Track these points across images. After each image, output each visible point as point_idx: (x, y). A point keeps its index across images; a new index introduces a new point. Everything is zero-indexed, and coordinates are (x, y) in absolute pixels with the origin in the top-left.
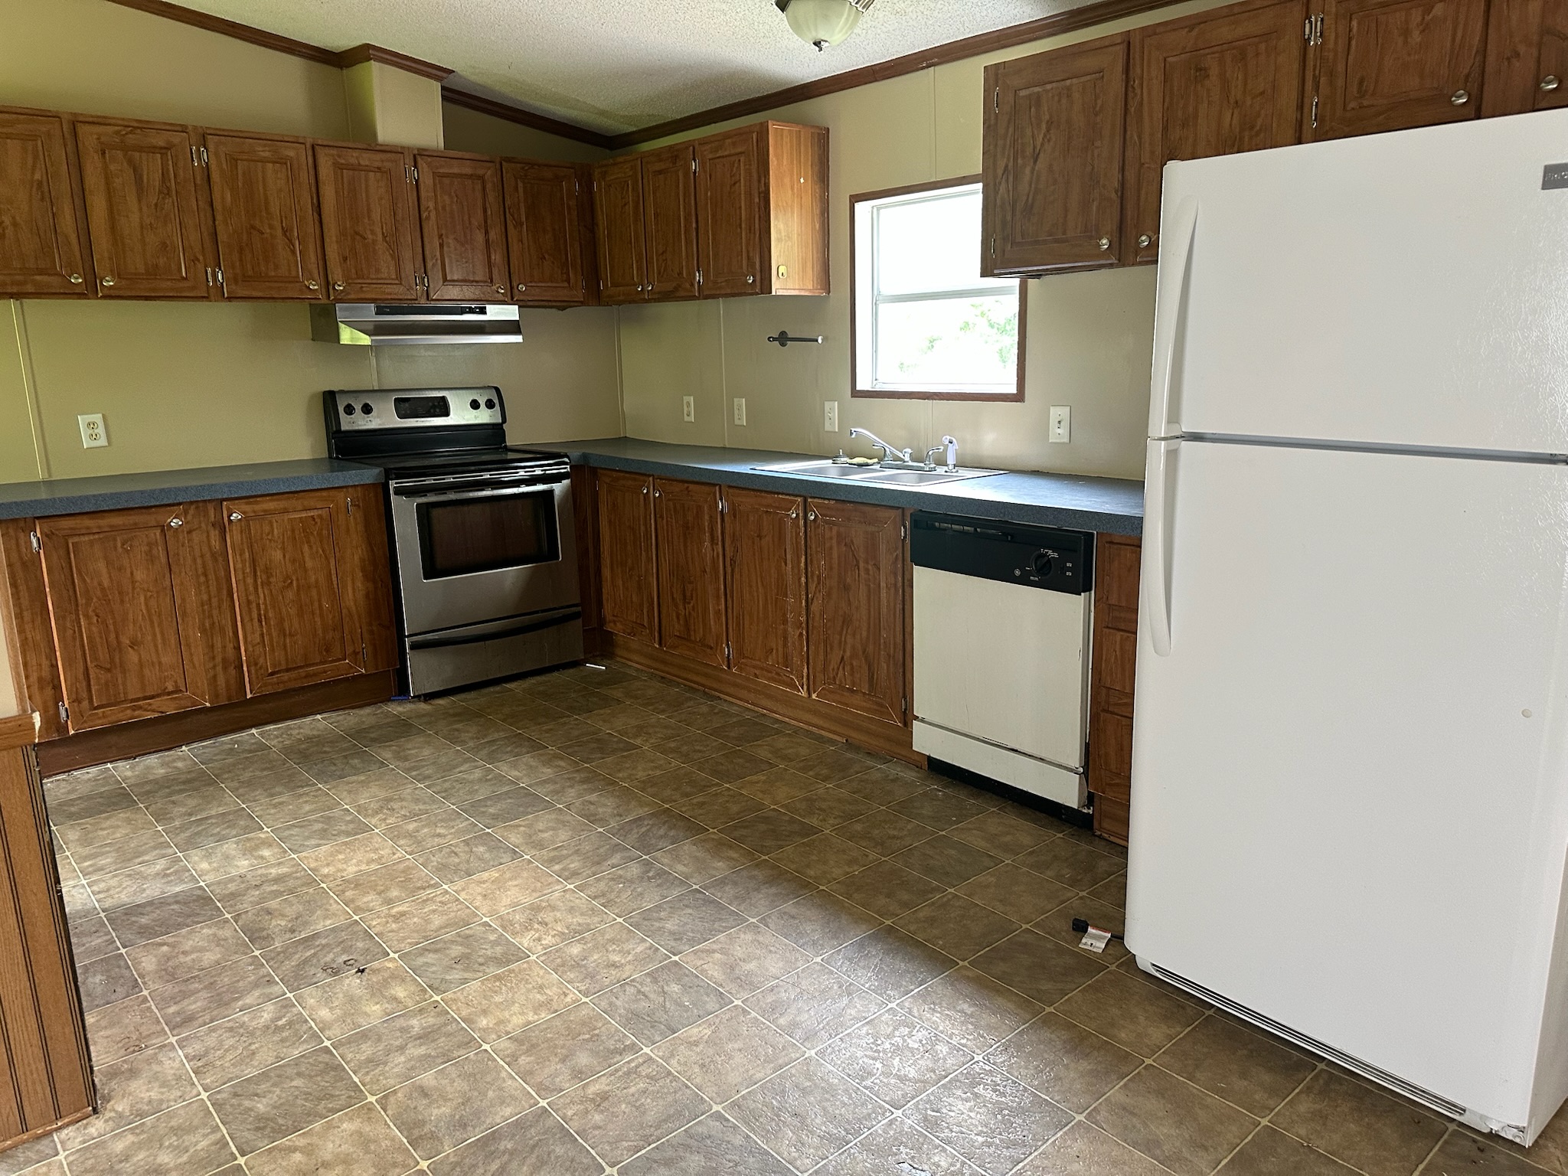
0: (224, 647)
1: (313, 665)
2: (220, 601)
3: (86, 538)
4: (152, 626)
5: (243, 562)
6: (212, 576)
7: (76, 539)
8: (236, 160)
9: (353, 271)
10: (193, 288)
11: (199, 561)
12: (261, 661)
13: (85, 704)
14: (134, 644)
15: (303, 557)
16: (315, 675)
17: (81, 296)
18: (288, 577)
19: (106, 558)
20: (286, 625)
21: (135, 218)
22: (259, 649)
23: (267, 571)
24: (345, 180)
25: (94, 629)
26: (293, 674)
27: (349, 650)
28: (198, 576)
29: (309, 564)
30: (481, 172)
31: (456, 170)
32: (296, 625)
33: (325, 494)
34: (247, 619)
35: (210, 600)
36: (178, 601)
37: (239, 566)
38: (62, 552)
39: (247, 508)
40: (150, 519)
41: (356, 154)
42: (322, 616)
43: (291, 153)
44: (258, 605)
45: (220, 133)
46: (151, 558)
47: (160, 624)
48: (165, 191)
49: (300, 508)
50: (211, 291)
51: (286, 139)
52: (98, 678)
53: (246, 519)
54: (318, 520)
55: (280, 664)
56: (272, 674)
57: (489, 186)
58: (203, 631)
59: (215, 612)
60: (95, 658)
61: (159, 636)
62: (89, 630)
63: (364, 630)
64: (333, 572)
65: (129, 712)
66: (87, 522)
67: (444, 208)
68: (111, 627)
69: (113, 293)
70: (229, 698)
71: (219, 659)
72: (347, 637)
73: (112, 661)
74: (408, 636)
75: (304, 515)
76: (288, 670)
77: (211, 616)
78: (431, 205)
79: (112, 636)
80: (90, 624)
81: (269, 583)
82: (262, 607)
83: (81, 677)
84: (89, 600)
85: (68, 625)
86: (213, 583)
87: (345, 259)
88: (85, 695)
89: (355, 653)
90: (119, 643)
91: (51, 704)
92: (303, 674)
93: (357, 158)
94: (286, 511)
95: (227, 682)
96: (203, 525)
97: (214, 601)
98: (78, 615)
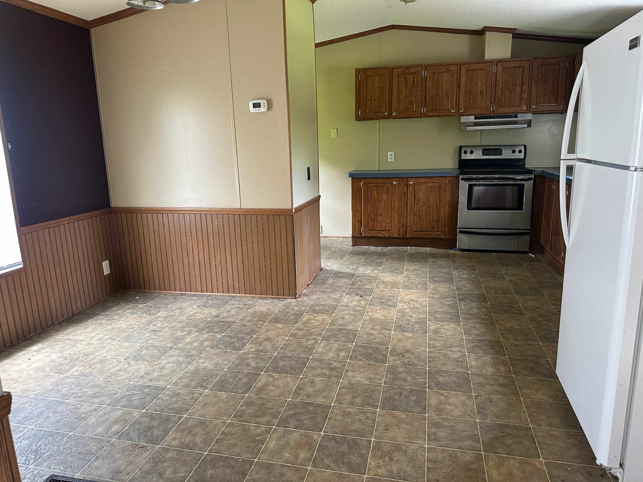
0: (403, 221)
1: (428, 231)
2: (404, 207)
3: (373, 185)
4: (385, 211)
5: (412, 196)
6: (403, 200)
7: (371, 185)
8: (435, 73)
9: (468, 105)
10: (416, 114)
11: (400, 195)
12: (413, 227)
13: (367, 228)
14: (380, 215)
15: (430, 197)
16: (428, 235)
17: (388, 118)
18: (424, 203)
19: (377, 191)
20: (422, 218)
21: (404, 94)
22: (412, 223)
23: (418, 200)
24: (469, 75)
25: (371, 209)
26: (421, 233)
27: (440, 229)
28: (399, 199)
29: (431, 200)
30: (522, 65)
31: (513, 65)
32: (424, 218)
33: (439, 178)
34: (410, 214)
35: (401, 206)
36: (393, 205)
37: (410, 197)
38: (367, 187)
39: (415, 180)
40: (389, 181)
41: (474, 65)
42: (433, 217)
43: (452, 68)
44: (414, 210)
45: (431, 65)
46: (388, 192)
47: (387, 211)
48: (413, 85)
49: (431, 182)
50: (422, 115)
51: (452, 64)
52: (370, 222)
53: (414, 184)
54: (436, 187)
55: (418, 229)
56: (415, 231)
57: (525, 70)
58: (398, 215)
59: (402, 210)
60: (370, 217)
61: (386, 214)
62: (370, 209)
63: (446, 224)
64: (438, 203)
65: (376, 233)
66: (374, 180)
67: (505, 80)
68: (375, 209)
69: (395, 117)
70: (403, 236)
71: (401, 224)
72: (440, 225)
73: (374, 219)
74: (459, 228)
75: (432, 184)
76: (420, 231)
77: (401, 211)
78: (500, 79)
79: (375, 212)
80: (371, 208)
81: (418, 204)
82: (415, 211)
83: (367, 221)
84: (371, 201)
85: (366, 207)
86: (403, 202)
87: (466, 101)
88: (367, 226)
89: (442, 231)
90: (377, 214)
91: (360, 227)
92: (424, 234)
93: (475, 66)
94: (426, 183)
95: (403, 231)
96: (403, 184)
97: (402, 207)
98: (368, 205)
